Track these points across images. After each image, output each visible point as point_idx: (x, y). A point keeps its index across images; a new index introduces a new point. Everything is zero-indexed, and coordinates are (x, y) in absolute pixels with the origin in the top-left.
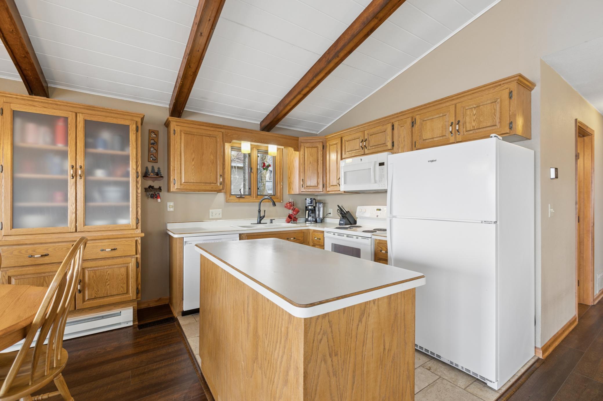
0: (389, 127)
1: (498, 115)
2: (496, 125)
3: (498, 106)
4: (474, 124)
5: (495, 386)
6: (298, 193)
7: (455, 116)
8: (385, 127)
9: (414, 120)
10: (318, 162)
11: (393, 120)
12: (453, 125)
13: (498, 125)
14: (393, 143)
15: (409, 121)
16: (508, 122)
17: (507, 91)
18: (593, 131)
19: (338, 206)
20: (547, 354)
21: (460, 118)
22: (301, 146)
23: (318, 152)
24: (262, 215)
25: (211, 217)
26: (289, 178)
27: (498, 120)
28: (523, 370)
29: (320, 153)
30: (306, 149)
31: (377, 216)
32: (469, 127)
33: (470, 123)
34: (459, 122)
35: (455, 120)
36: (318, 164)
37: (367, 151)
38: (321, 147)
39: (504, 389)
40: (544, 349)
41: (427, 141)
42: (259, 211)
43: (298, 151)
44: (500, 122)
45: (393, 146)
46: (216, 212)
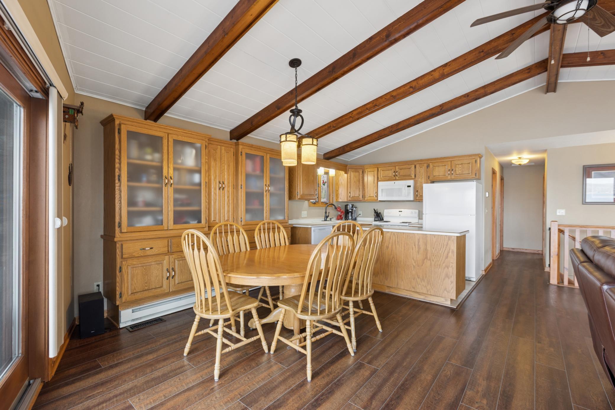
0: (413, 166)
1: (471, 169)
2: (469, 174)
3: (471, 165)
4: (460, 172)
5: (474, 280)
6: (346, 201)
7: (451, 167)
8: (410, 166)
9: (428, 165)
10: (359, 181)
11: (416, 163)
12: (450, 171)
13: (471, 174)
14: (415, 175)
15: (426, 165)
16: (475, 173)
17: (474, 160)
18: (496, 172)
19: (374, 209)
20: (486, 272)
21: (453, 168)
22: (348, 170)
23: (359, 175)
24: (327, 215)
25: (302, 216)
26: (337, 191)
27: (471, 172)
28: (480, 277)
29: (361, 176)
30: (352, 173)
31: (400, 215)
32: (457, 173)
33: (458, 171)
34: (453, 170)
35: (451, 168)
36: (359, 183)
37: (397, 178)
38: (362, 172)
39: (477, 281)
40: (485, 271)
41: (436, 177)
42: (326, 213)
43: (346, 174)
44: (472, 173)
45: (415, 177)
46: (304, 213)
